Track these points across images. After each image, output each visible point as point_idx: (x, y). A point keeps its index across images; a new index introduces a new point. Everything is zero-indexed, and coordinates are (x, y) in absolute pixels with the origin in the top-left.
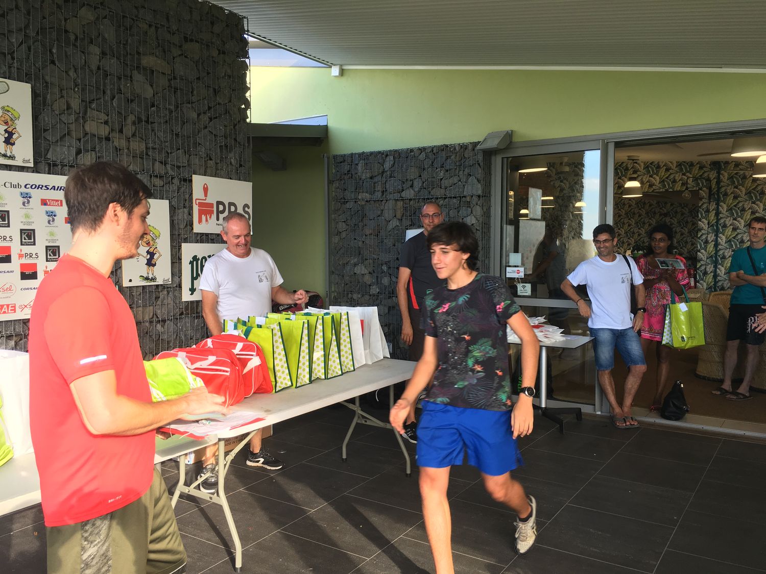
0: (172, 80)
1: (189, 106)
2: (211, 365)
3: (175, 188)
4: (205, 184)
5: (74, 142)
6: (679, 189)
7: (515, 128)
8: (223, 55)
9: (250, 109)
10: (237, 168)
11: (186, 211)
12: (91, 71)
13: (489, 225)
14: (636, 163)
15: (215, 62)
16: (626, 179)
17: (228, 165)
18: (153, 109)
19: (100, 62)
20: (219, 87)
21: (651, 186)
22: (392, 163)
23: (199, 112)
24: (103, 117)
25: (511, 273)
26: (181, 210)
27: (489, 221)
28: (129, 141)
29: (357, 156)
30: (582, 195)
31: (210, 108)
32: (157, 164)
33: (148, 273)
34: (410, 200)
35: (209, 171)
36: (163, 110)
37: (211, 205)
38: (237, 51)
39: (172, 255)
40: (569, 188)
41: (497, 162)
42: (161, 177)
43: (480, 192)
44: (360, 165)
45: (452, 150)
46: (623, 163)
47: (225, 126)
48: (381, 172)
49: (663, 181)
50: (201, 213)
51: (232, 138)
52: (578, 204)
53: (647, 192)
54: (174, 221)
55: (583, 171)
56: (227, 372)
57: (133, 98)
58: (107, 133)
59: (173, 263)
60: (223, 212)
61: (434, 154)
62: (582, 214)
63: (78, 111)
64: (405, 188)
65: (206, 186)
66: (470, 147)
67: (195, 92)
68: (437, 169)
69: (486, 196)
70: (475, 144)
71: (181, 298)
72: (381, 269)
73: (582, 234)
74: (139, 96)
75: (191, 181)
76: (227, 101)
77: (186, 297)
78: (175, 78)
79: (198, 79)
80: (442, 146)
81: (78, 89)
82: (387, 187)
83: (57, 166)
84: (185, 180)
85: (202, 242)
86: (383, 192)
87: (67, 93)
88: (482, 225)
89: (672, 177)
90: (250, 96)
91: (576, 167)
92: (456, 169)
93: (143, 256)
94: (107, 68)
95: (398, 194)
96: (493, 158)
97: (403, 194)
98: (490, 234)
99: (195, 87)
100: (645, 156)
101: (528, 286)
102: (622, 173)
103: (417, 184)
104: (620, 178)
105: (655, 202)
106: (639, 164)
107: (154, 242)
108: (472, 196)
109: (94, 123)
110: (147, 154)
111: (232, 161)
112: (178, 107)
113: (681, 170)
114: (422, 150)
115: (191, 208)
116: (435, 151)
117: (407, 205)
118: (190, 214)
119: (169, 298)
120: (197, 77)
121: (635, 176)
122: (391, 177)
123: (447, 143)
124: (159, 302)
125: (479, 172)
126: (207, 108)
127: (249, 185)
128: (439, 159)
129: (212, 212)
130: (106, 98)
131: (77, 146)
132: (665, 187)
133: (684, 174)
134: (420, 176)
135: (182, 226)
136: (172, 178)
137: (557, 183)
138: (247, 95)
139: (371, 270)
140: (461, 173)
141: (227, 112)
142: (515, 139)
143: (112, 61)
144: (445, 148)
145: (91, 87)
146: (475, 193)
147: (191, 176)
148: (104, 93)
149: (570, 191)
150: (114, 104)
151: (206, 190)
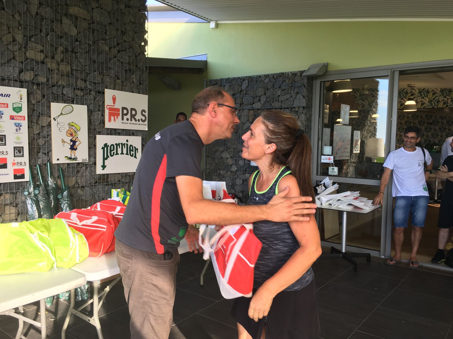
0: (91, 24)
1: (104, 42)
2: (94, 223)
3: (92, 97)
4: (114, 95)
5: (17, 64)
6: (441, 106)
7: (329, 62)
8: (129, 8)
9: (148, 45)
10: (137, 85)
11: (100, 113)
12: (32, 16)
13: (311, 127)
14: (413, 89)
15: (122, 13)
16: (406, 100)
17: (131, 83)
18: (76, 43)
19: (38, 9)
20: (126, 30)
21: (422, 104)
22: (247, 85)
23: (110, 47)
24: (40, 47)
25: (324, 159)
26: (97, 113)
27: (311, 125)
28: (59, 64)
29: (225, 80)
30: (377, 110)
31: (118, 44)
32: (79, 82)
33: (71, 155)
34: (258, 109)
35: (117, 86)
36: (84, 44)
37: (118, 110)
38: (139, 6)
39: (89, 143)
40: (368, 105)
41: (317, 85)
42: (82, 90)
43: (304, 105)
44: (226, 86)
45: (286, 76)
46: (404, 89)
47: (129, 57)
48: (239, 91)
49: (431, 101)
50: (110, 115)
51: (134, 65)
52: (374, 116)
53: (420, 108)
54: (92, 120)
55: (378, 94)
56: (104, 228)
57: (62, 35)
58: (42, 58)
59: (90, 148)
60: (126, 114)
61: (274, 79)
62: (376, 122)
63: (21, 43)
64: (255, 102)
65: (114, 97)
66: (299, 74)
67: (108, 33)
68: (276, 89)
69: (309, 107)
70: (302, 72)
71: (95, 171)
72: (239, 155)
73: (376, 135)
74: (66, 34)
75: (104, 93)
76: (131, 40)
77: (99, 171)
78: (93, 23)
79: (110, 23)
80: (280, 73)
81: (21, 27)
82: (243, 101)
83: (5, 80)
84: (99, 92)
85: (111, 134)
86: (241, 104)
87: (13, 30)
88: (306, 127)
89: (437, 98)
90: (148, 37)
91: (373, 91)
92: (289, 89)
93: (68, 143)
94: (43, 14)
95: (251, 106)
96: (314, 82)
97: (254, 106)
98: (311, 133)
99: (108, 29)
100: (419, 84)
101: (336, 169)
102: (403, 95)
103: (263, 99)
104: (402, 99)
105: (424, 116)
106: (415, 90)
107: (76, 134)
108: (299, 107)
109: (33, 52)
110: (72, 74)
111: (134, 80)
112: (95, 42)
113: (443, 94)
114: (267, 76)
115: (103, 111)
116: (275, 77)
117: (256, 113)
118: (103, 115)
119: (87, 172)
120: (110, 22)
121: (412, 97)
122: (246, 94)
123: (283, 71)
124: (80, 175)
125: (304, 91)
126: (116, 44)
127: (146, 97)
128: (278, 82)
129: (119, 114)
130: (42, 34)
131: (20, 67)
132: (432, 105)
133: (445, 97)
134: (265, 94)
135: (97, 124)
136: (90, 91)
137: (360, 102)
138: (146, 36)
139: (232, 155)
140: (292, 91)
141: (131, 47)
142: (330, 69)
143: (47, 9)
144: (282, 75)
145: (30, 27)
146: (301, 105)
147: (104, 90)
148: (41, 31)
149: (369, 107)
150: (48, 39)
151: (114, 99)
